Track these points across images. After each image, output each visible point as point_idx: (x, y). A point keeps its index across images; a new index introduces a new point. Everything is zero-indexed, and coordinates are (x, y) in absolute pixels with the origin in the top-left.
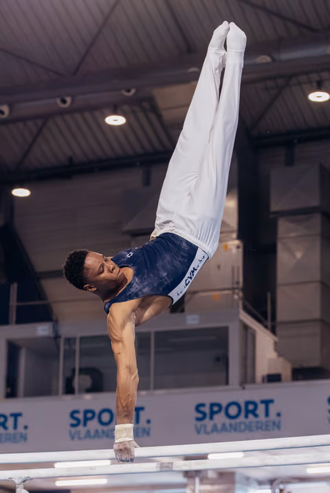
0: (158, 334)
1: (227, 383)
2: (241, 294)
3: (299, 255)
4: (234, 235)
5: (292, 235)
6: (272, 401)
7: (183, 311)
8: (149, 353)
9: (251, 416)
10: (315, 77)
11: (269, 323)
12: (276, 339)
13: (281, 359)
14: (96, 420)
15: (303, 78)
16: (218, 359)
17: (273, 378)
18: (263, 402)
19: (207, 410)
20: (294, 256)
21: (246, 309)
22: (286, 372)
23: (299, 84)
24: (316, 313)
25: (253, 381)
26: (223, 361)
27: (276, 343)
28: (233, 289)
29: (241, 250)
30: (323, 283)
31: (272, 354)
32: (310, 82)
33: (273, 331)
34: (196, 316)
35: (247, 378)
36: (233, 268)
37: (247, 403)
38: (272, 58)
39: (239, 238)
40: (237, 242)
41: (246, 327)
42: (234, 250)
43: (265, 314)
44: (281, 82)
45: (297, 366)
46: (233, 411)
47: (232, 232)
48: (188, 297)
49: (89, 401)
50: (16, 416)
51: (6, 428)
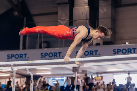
2: (89, 21)
3: (105, 10)
4: (87, 5)
5: (103, 5)
14: (48, 56)
17: (98, 44)
20: (104, 11)
21: (90, 25)
22: (101, 43)
25: (92, 45)
28: (87, 19)
29: (89, 9)
30: (112, 18)
36: (87, 14)
39: (88, 5)
40: (88, 6)
42: (87, 9)
45: (104, 41)
47: (86, 4)
48: (74, 22)
49: (46, 50)
50: (25, 54)
51: (22, 58)
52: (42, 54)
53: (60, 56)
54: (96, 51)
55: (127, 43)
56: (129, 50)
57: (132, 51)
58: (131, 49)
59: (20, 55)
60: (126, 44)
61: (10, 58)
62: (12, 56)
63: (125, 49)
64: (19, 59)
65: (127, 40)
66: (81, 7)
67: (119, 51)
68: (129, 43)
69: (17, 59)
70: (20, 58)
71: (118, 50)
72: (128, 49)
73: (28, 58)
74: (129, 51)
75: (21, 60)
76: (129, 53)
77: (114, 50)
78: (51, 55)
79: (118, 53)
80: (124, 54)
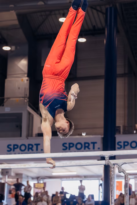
1: (21, 136)
2: (28, 100)
4: (26, 75)
6: (39, 144)
7: (3, 106)
9: (30, 150)
10: (62, 12)
11: (39, 112)
15: (57, 12)
19: (12, 147)
21: (30, 106)
23: (55, 14)
25: (32, 136)
26: (20, 127)
28: (25, 97)
29: (28, 81)
32: (60, 14)
34: (9, 108)
35: (29, 134)
36: (25, 89)
38: (44, 3)
39: (28, 76)
40: (27, 78)
41: (29, 113)
42: (26, 82)
44: (48, 13)
46: (23, 148)
47: (25, 74)
48: (5, 100)
54: (37, 145)
55: (84, 134)
57: (91, 146)
58: (90, 143)
60: (81, 135)
63: (80, 143)
65: (84, 129)
66: (17, 79)
68: (86, 135)
71: (70, 144)
72: (85, 143)
74: (86, 146)
76: (87, 149)
77: (63, 145)
80: (79, 150)
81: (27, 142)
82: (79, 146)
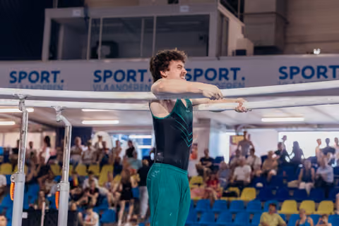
0: (159, 18)
1: (207, 55)
7: (177, 2)
8: (152, 32)
9: (223, 79)
11: (239, 14)
12: (243, 25)
13: (246, 39)
16: (201, 38)
17: (240, 53)
18: (232, 69)
19: (192, 73)
21: (222, 3)
22: (249, 47)
24: (273, 8)
25: (226, 54)
26: (205, 39)
27: (243, 28)
31: (241, 36)
33: (242, 19)
34: (187, 7)
35: (222, 52)
37: (221, 70)
41: (222, 16)
43: (236, 7)
45: (257, 45)
49: (108, 64)
50: (55, 73)
51: (48, 81)
52: (98, 74)
53: (142, 80)
54: (235, 70)
55: (315, 52)
56: (322, 70)
57: (330, 72)
59: (43, 73)
60: (312, 53)
61: (18, 80)
62: (23, 75)
63: (311, 68)
64: (38, 83)
65: (317, 43)
67: (295, 71)
68: (321, 53)
69: (33, 84)
70: (42, 81)
71: (292, 68)
72: (319, 68)
73: (62, 81)
74: (320, 73)
75: (43, 88)
76: (322, 77)
77: (281, 70)
78: (119, 76)
79: (291, 78)
80: (308, 79)
81: (217, 65)
82: (308, 72)
